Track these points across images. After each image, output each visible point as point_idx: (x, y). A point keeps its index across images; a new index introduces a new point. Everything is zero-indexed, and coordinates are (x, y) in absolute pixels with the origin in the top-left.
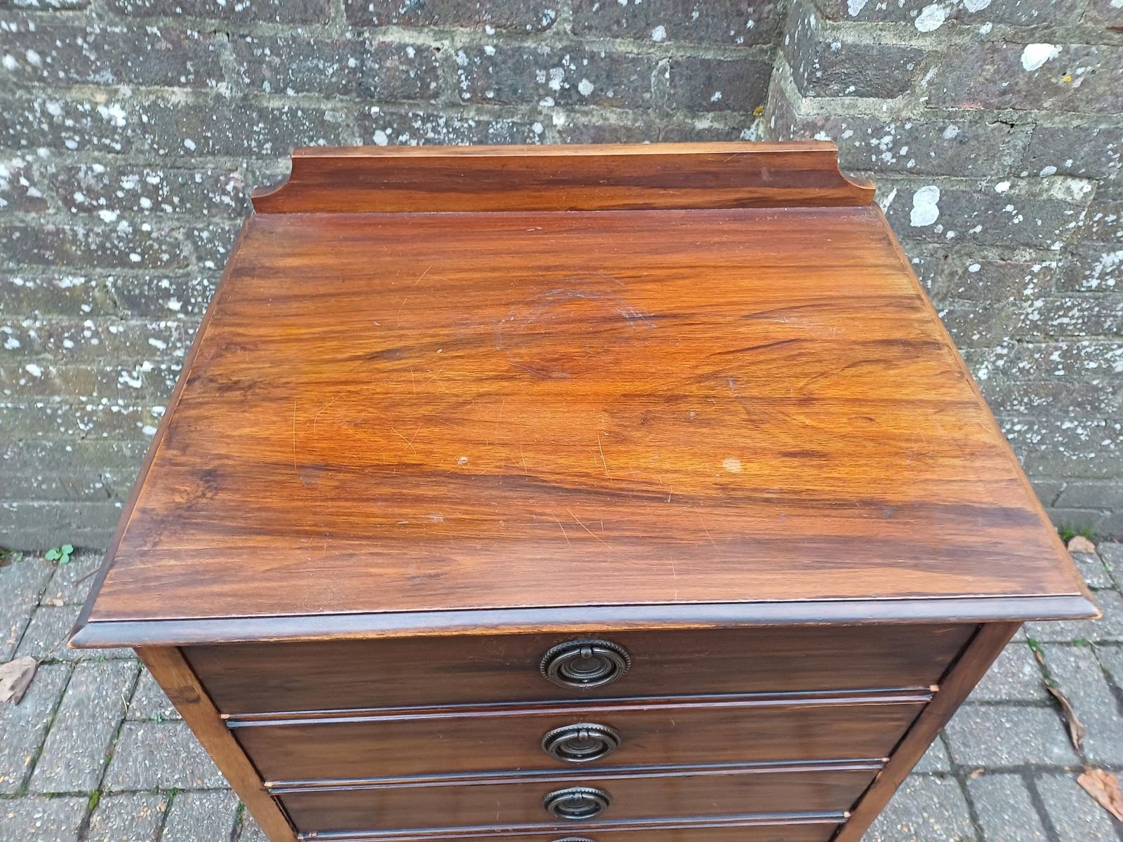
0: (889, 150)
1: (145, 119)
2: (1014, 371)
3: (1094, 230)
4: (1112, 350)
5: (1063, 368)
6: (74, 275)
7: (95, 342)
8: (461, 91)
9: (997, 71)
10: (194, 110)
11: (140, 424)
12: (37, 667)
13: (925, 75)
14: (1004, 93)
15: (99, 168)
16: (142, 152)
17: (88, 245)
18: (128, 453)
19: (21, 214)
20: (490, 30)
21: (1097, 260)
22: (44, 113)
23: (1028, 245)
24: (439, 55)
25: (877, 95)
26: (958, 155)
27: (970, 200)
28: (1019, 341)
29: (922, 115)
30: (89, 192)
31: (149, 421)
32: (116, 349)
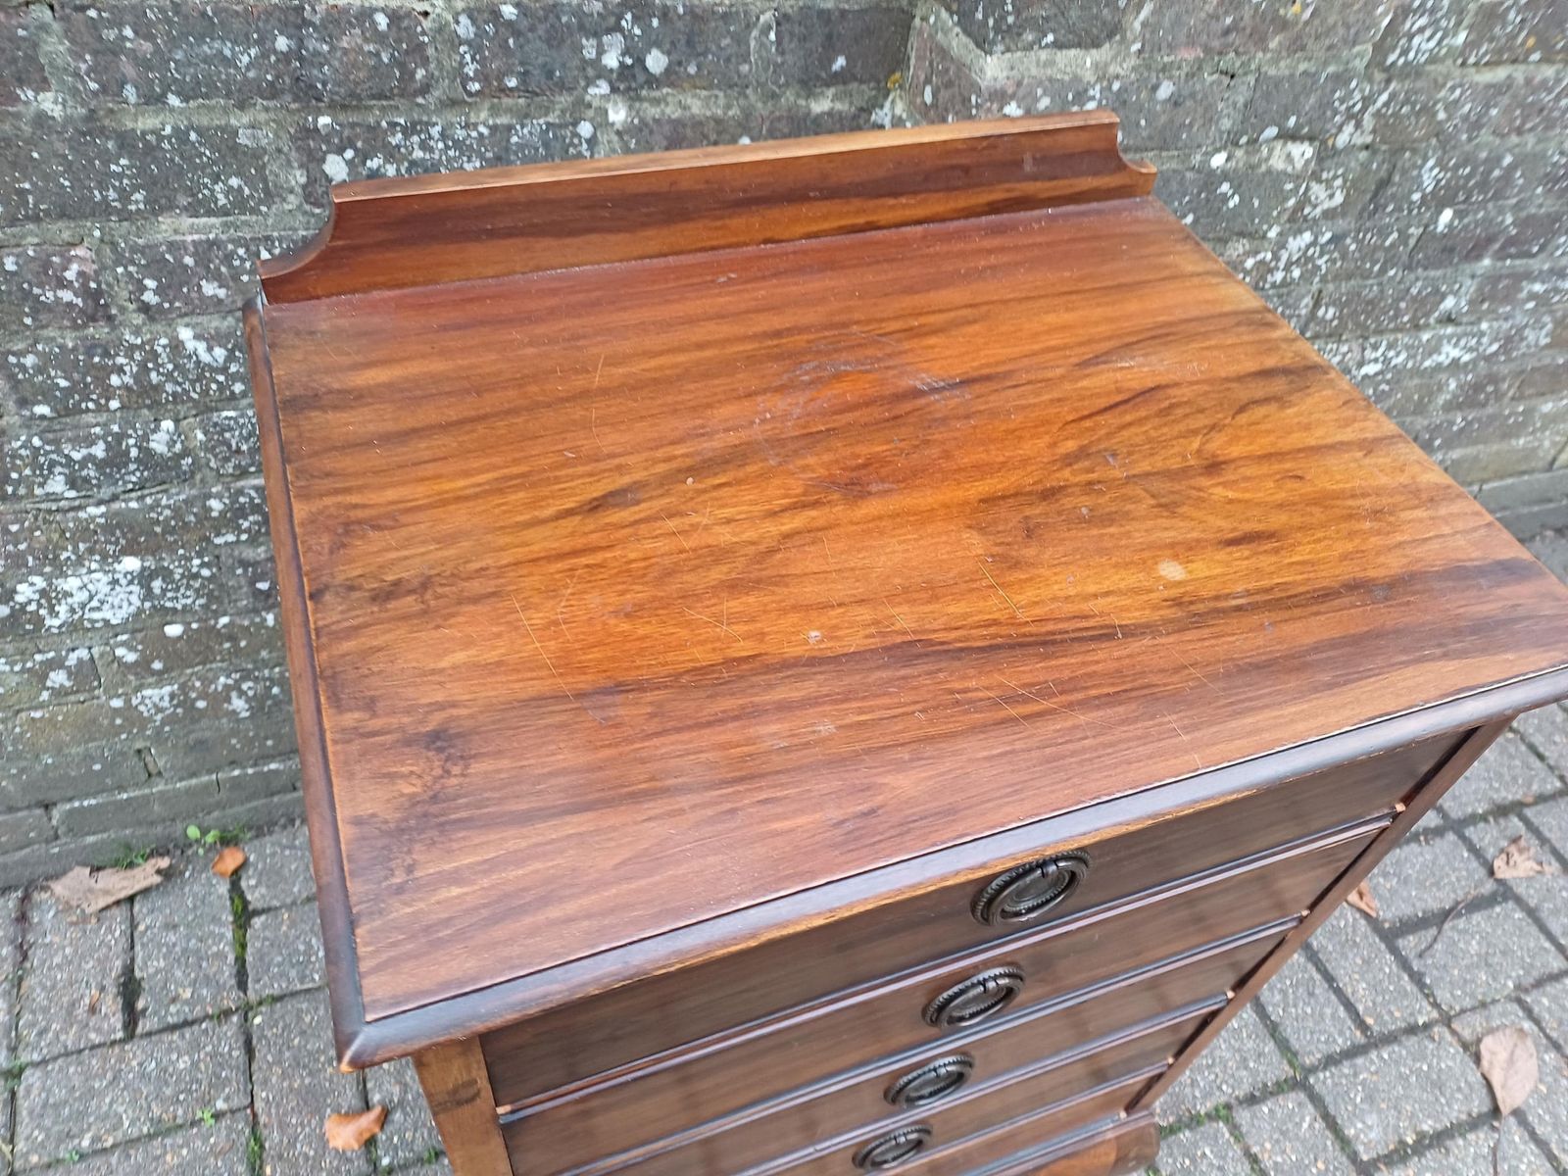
8: (465, 79)
9: (1221, 4)
13: (1138, 13)
14: (1227, 32)
23: (1242, 234)
24: (427, 24)
25: (1079, 45)
26: (1171, 121)
27: (1182, 181)
29: (1134, 69)
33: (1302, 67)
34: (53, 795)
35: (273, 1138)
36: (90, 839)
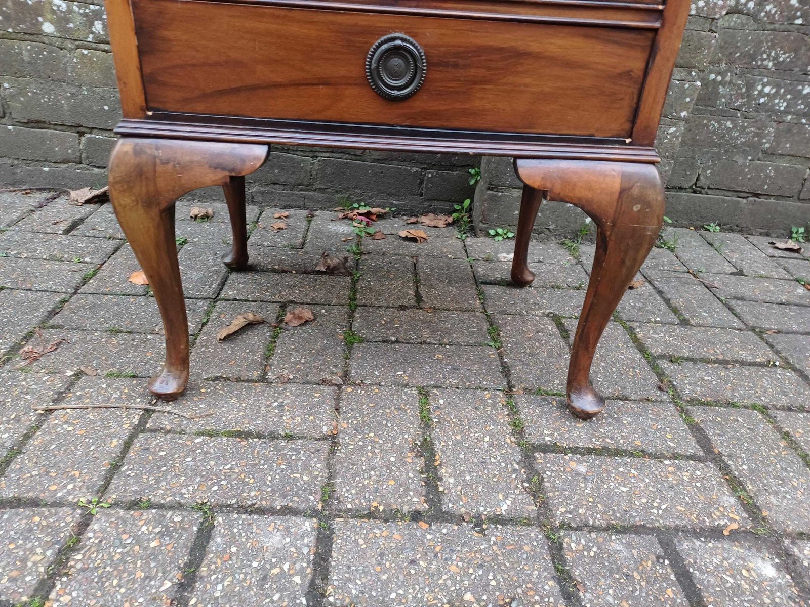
5: (801, 17)
11: (40, 19)
18: (26, 56)
34: (85, 123)
35: (101, 274)
36: (96, 170)
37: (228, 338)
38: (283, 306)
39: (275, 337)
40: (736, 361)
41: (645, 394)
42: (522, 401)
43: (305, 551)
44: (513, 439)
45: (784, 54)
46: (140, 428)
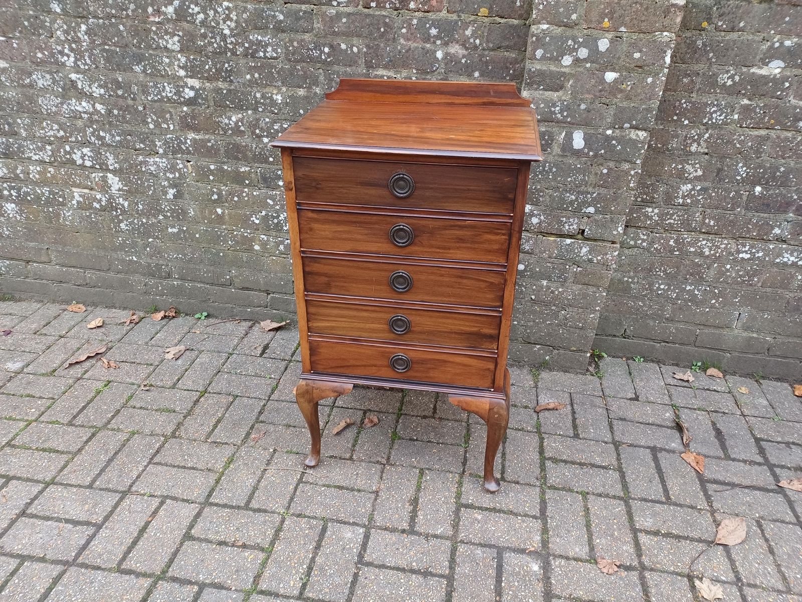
0: (559, 113)
1: (288, 100)
2: (652, 249)
3: (674, 172)
4: (700, 241)
5: (678, 251)
6: (247, 166)
7: (246, 199)
9: (596, 82)
10: (306, 97)
11: (253, 244)
12: (185, 350)
13: (569, 82)
14: (601, 91)
15: (267, 120)
16: (284, 114)
17: (255, 152)
18: (245, 259)
19: (235, 138)
20: (415, 71)
21: (679, 188)
22: (255, 96)
23: (626, 161)
25: (552, 90)
26: (588, 117)
27: (597, 137)
28: (652, 232)
29: (570, 98)
30: (262, 130)
31: (258, 243)
32: (254, 203)
33: (633, 105)
34: (271, 289)
35: (280, 387)
36: (274, 311)
37: (338, 434)
38: (365, 413)
39: (359, 433)
40: (591, 464)
41: (527, 481)
42: (466, 480)
43: (359, 540)
44: (454, 500)
45: (670, 269)
46: (300, 481)
